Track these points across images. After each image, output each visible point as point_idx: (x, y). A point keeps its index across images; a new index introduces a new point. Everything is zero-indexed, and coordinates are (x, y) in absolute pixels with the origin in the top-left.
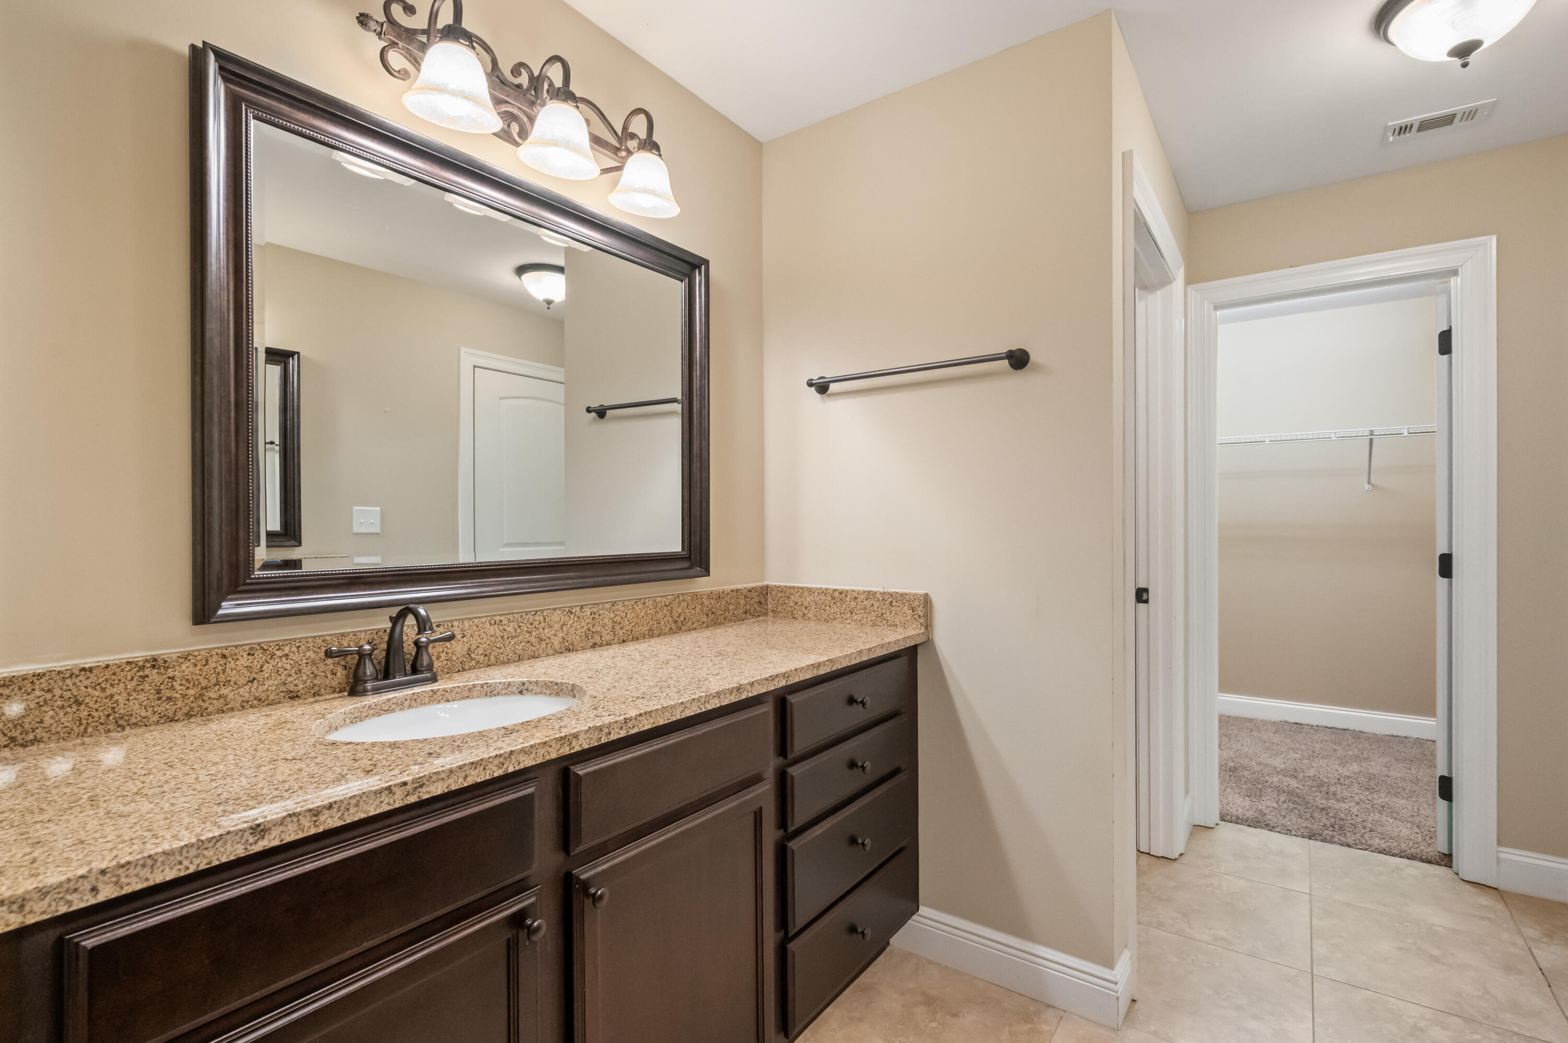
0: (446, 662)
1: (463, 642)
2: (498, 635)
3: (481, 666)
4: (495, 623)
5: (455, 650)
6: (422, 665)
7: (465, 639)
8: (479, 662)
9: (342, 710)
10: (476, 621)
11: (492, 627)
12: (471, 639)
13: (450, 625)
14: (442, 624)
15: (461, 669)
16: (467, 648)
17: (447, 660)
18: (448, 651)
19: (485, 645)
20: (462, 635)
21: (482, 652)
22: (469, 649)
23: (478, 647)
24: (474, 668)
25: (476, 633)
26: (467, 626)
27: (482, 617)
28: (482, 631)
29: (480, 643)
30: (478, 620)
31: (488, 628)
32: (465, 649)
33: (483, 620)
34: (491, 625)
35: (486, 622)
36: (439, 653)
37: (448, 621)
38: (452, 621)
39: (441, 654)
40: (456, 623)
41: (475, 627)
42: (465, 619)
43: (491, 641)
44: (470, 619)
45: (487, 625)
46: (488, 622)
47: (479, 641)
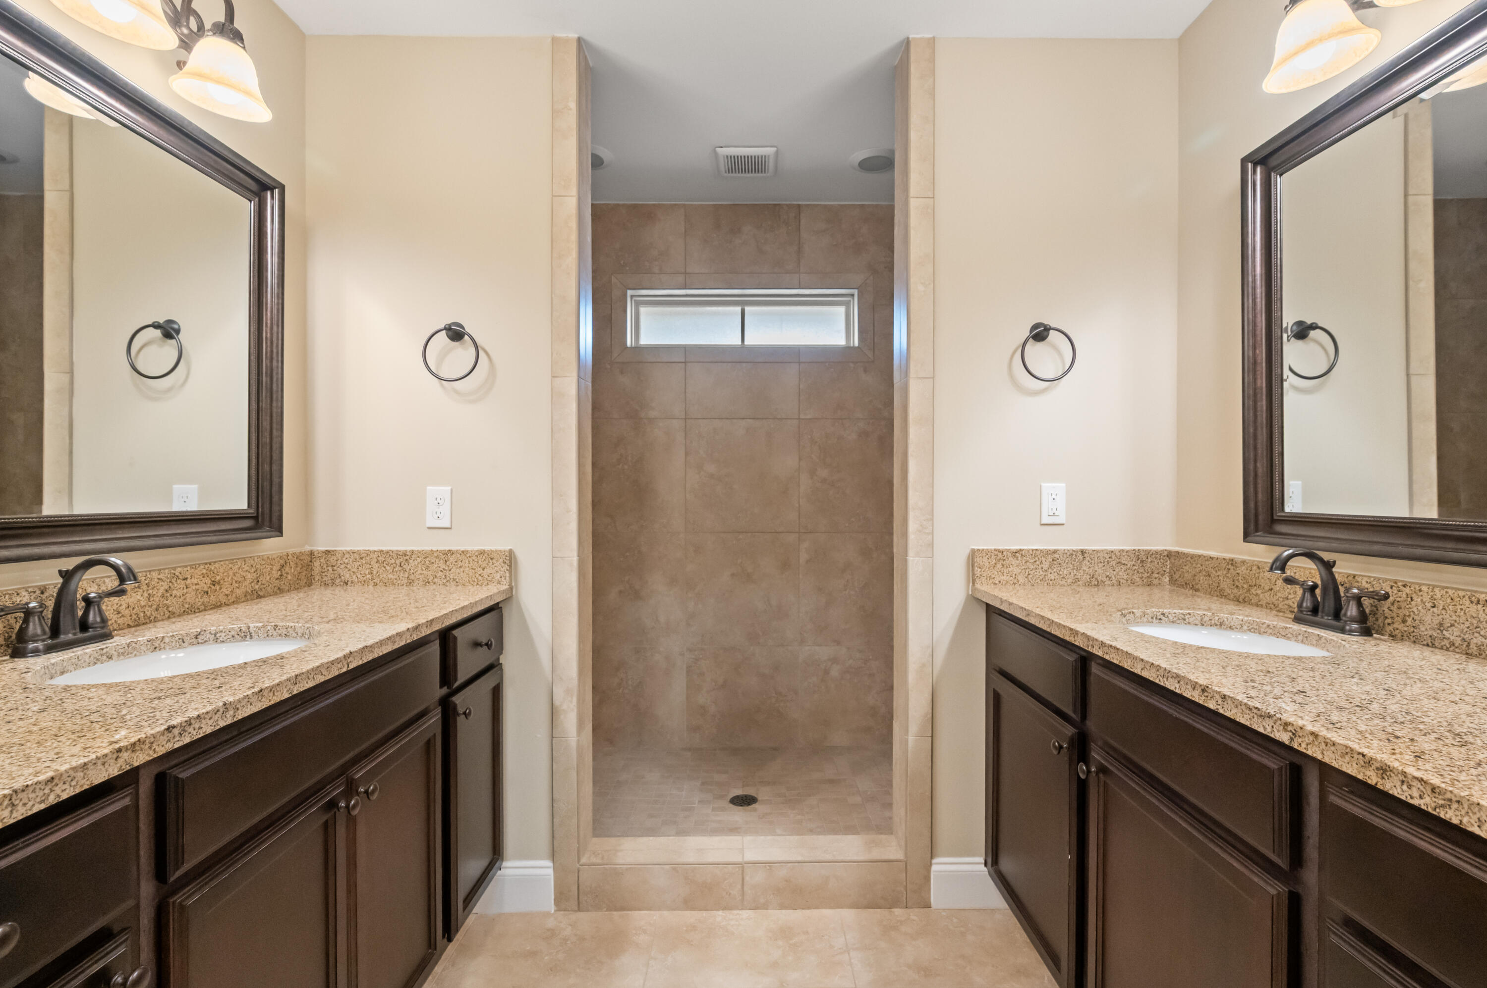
0: (1412, 629)
1: (1433, 612)
2: (1482, 620)
3: (1457, 650)
4: (1478, 602)
5: (1423, 618)
6: (1345, 615)
7: (1435, 610)
8: (1454, 645)
9: (1241, 617)
10: (1451, 592)
11: (1474, 606)
12: (1443, 612)
13: (1417, 588)
14: (1409, 585)
15: (1430, 644)
16: (1438, 621)
17: (1414, 627)
18: (1416, 617)
19: (1462, 625)
20: (1431, 604)
21: (1458, 633)
22: (1441, 624)
23: (1452, 625)
24: (1447, 650)
25: (1451, 607)
26: (1439, 596)
27: (1459, 589)
28: (1459, 607)
29: (1456, 621)
30: (1454, 591)
31: (1467, 605)
32: (1436, 621)
33: (1462, 593)
34: (1472, 602)
35: (1464, 596)
36: (1405, 616)
37: (1417, 584)
38: (1420, 585)
39: (1407, 618)
40: (1424, 588)
41: (1449, 600)
42: (1438, 586)
43: (1472, 624)
44: (1443, 588)
45: (1468, 603)
46: (1467, 597)
47: (1454, 618)
